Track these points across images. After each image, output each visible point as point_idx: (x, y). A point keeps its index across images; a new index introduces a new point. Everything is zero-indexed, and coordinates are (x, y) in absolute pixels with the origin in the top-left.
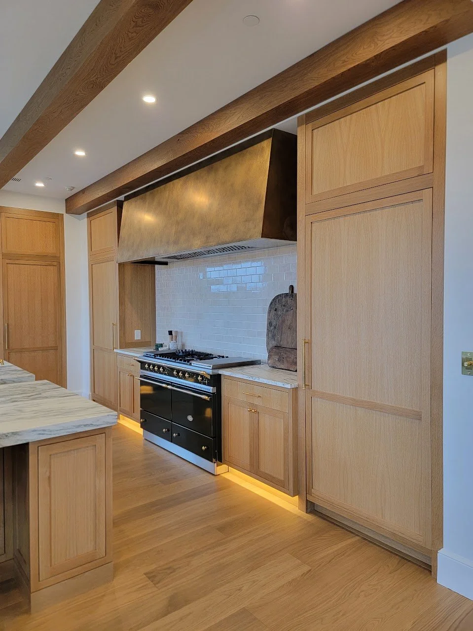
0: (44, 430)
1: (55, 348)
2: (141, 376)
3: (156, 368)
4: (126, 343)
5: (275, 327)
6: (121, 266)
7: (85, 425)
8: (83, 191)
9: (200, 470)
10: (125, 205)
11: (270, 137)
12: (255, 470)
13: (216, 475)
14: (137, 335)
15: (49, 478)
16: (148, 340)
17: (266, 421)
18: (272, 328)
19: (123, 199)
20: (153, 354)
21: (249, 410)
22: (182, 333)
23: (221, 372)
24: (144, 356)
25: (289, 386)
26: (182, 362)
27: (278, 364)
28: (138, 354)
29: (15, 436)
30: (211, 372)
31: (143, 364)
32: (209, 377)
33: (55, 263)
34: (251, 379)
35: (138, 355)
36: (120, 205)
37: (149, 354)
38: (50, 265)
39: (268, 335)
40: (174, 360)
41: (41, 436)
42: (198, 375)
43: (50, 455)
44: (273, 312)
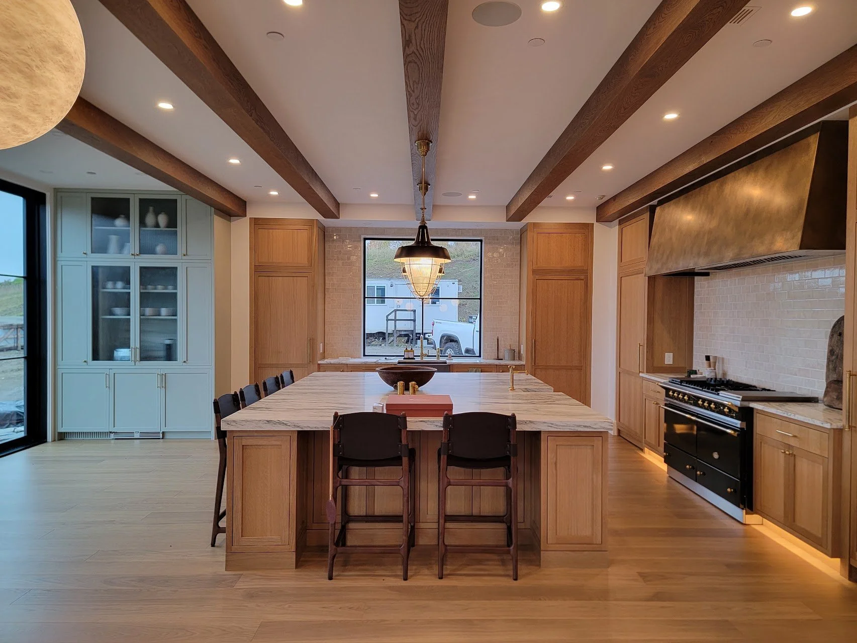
0: (552, 424)
1: (580, 368)
2: (666, 405)
3: (706, 404)
4: (654, 368)
5: (837, 357)
6: (652, 279)
7: (585, 426)
8: (614, 198)
9: (726, 516)
10: (658, 210)
11: (818, 132)
12: (790, 523)
13: (745, 524)
14: (669, 359)
15: (556, 463)
16: (682, 365)
17: (803, 466)
18: (834, 357)
19: (656, 204)
20: (679, 381)
21: (783, 451)
22: (723, 359)
23: (753, 405)
24: (669, 382)
25: (828, 426)
26: (710, 391)
27: (837, 404)
28: (663, 379)
29: (531, 424)
30: (738, 404)
31: (667, 390)
32: (737, 410)
33: (582, 277)
34: (785, 415)
35: (663, 381)
36: (652, 210)
37: (674, 380)
38: (577, 279)
39: (828, 366)
40: (701, 389)
41: (549, 428)
42: (724, 406)
43: (557, 445)
44: (836, 336)
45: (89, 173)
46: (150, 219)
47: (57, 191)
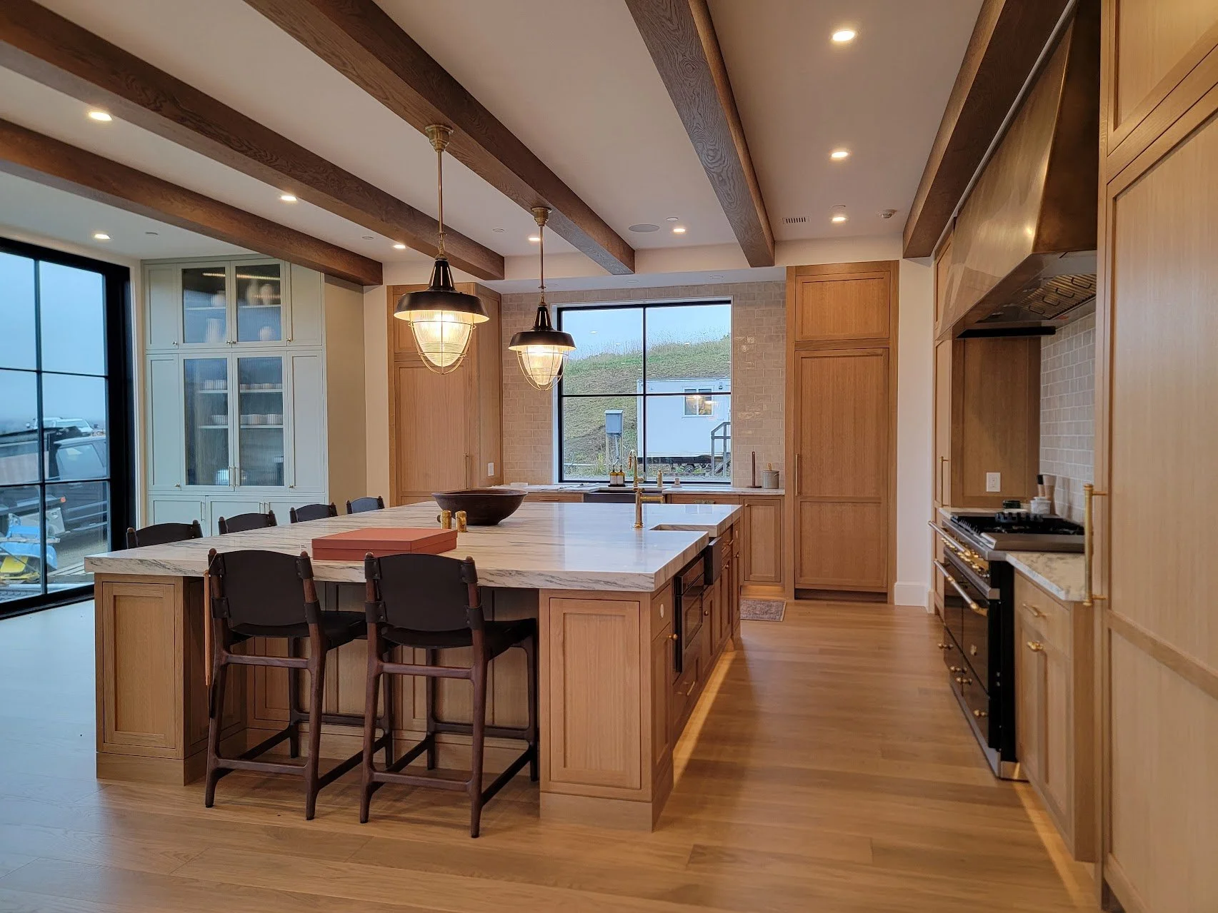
1: (877, 502)
4: (966, 498)
6: (960, 345)
10: (957, 224)
13: (1000, 778)
14: (992, 482)
16: (1017, 493)
19: (957, 214)
23: (1008, 557)
24: (951, 519)
25: (1062, 596)
30: (987, 555)
32: (987, 566)
33: (880, 351)
38: (871, 355)
43: (565, 614)
45: (148, 233)
46: (251, 294)
47: (145, 263)
